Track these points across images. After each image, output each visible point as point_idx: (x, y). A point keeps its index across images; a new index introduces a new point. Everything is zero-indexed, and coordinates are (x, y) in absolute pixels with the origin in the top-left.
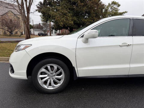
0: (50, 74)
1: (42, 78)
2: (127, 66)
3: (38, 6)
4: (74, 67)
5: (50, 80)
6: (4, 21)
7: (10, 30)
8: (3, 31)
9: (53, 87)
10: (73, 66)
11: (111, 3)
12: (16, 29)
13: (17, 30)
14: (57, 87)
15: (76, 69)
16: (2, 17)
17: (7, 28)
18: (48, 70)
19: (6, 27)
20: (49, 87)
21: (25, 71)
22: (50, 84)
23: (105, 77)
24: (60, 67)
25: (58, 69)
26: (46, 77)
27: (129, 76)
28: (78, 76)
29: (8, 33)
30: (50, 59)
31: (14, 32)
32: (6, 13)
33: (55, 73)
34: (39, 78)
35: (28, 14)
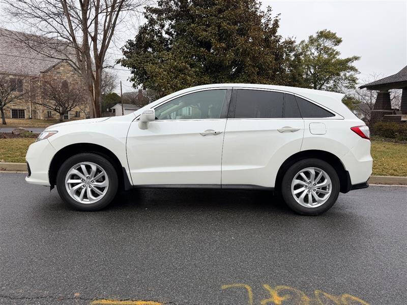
0: (85, 179)
1: (73, 185)
2: (217, 168)
3: (126, 49)
4: (124, 168)
5: (85, 188)
6: (48, 85)
7: (61, 109)
8: (46, 112)
9: (91, 199)
10: (123, 166)
11: (315, 36)
12: (76, 105)
13: (77, 109)
14: (96, 201)
15: (128, 172)
16: (43, 77)
17: (54, 102)
18: (82, 172)
19: (51, 101)
20: (84, 200)
21: (47, 172)
22: (85, 196)
23: (179, 187)
24: (101, 168)
25: (98, 171)
26: (80, 183)
27: (223, 187)
28: (132, 184)
29: (57, 116)
30: (85, 154)
31: (72, 113)
32: (54, 66)
33: (95, 177)
34: (68, 184)
35: (99, 70)
